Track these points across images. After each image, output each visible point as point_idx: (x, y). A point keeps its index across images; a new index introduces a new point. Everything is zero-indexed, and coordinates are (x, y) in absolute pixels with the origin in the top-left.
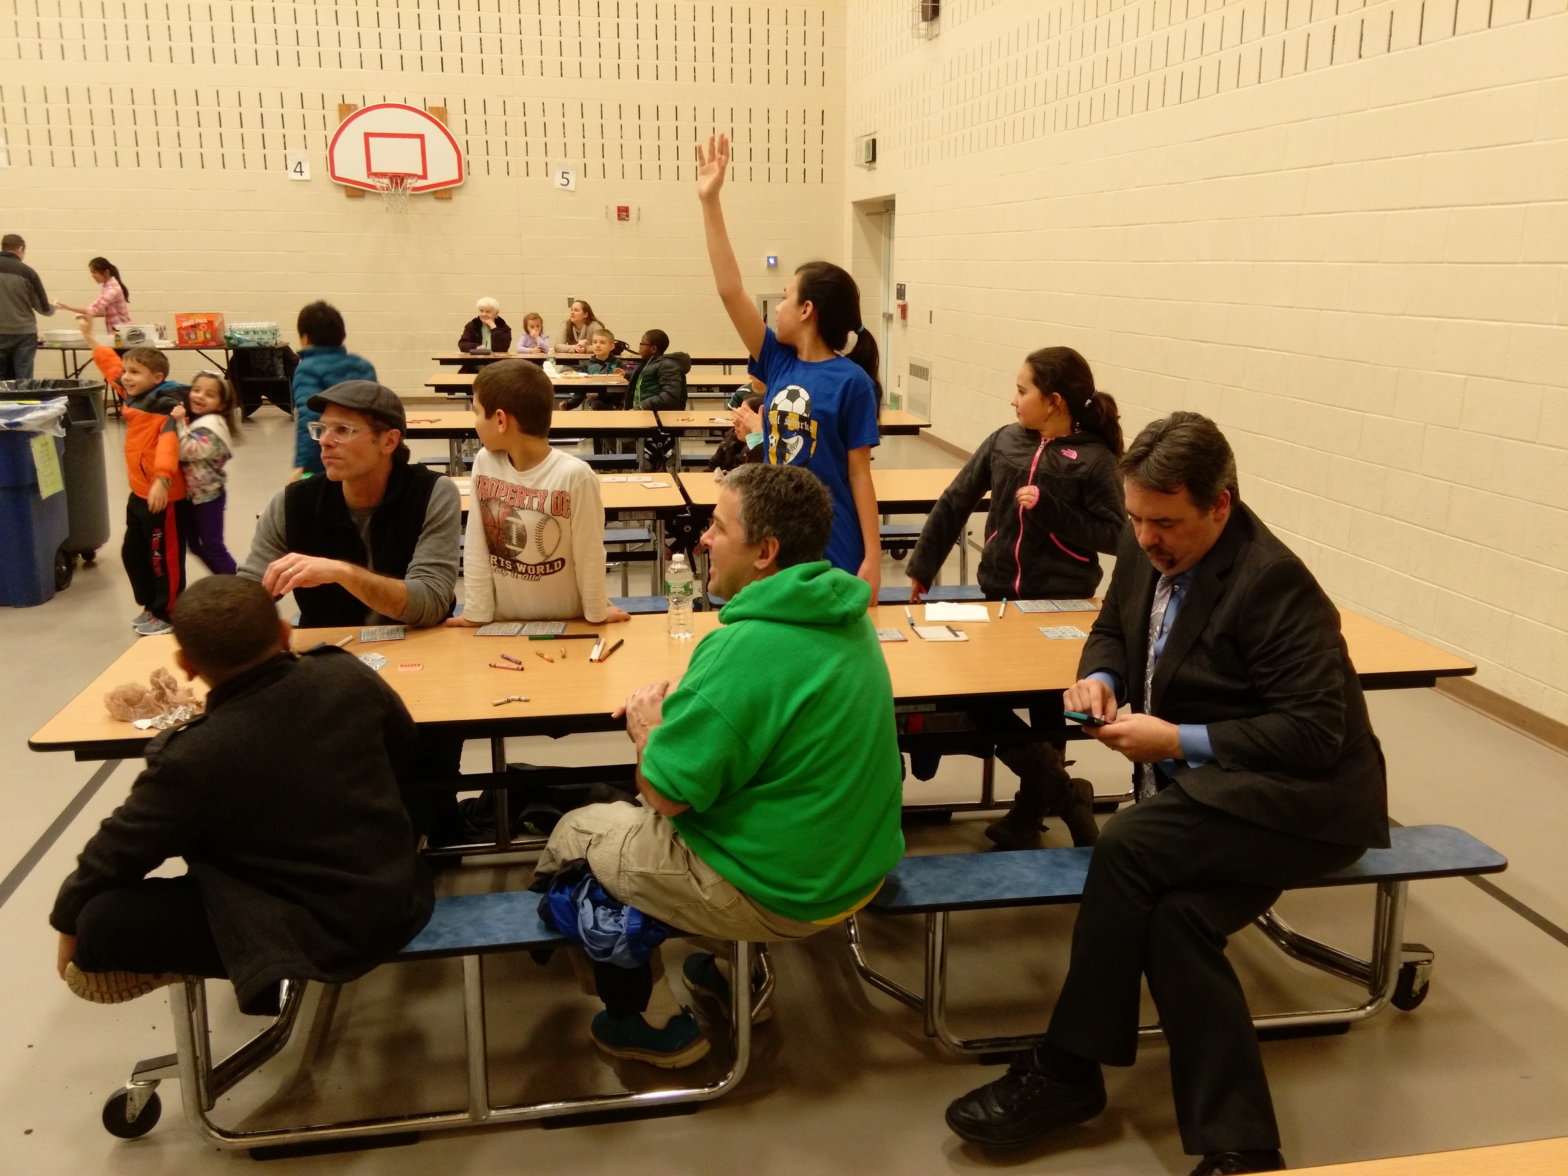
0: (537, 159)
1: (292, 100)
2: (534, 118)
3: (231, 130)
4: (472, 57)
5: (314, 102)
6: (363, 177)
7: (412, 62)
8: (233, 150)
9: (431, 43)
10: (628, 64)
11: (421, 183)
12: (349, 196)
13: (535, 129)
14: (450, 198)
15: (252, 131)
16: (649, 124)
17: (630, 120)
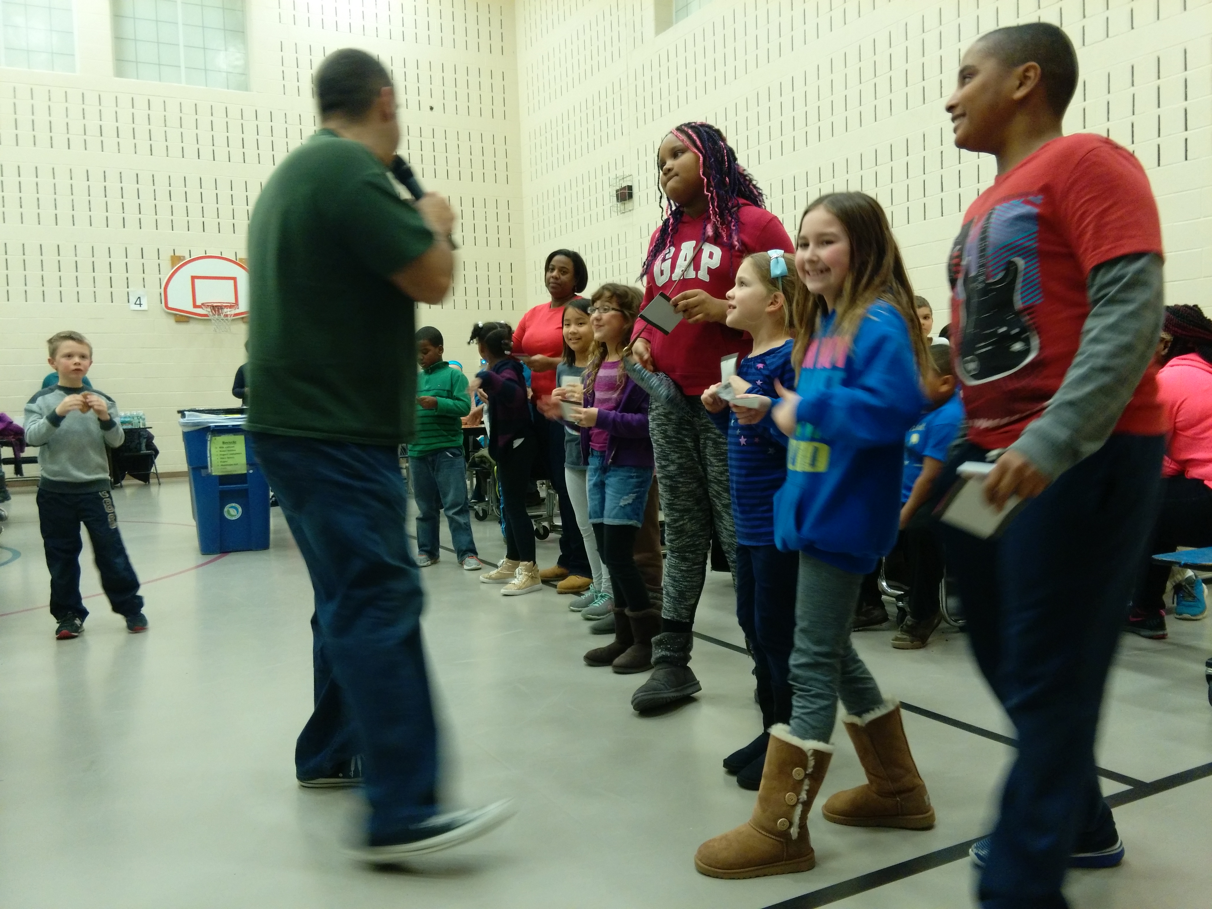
1: (133, 253)
3: (85, 274)
5: (150, 253)
6: (189, 307)
7: (226, 227)
8: (86, 288)
11: (234, 311)
12: (178, 321)
15: (102, 275)
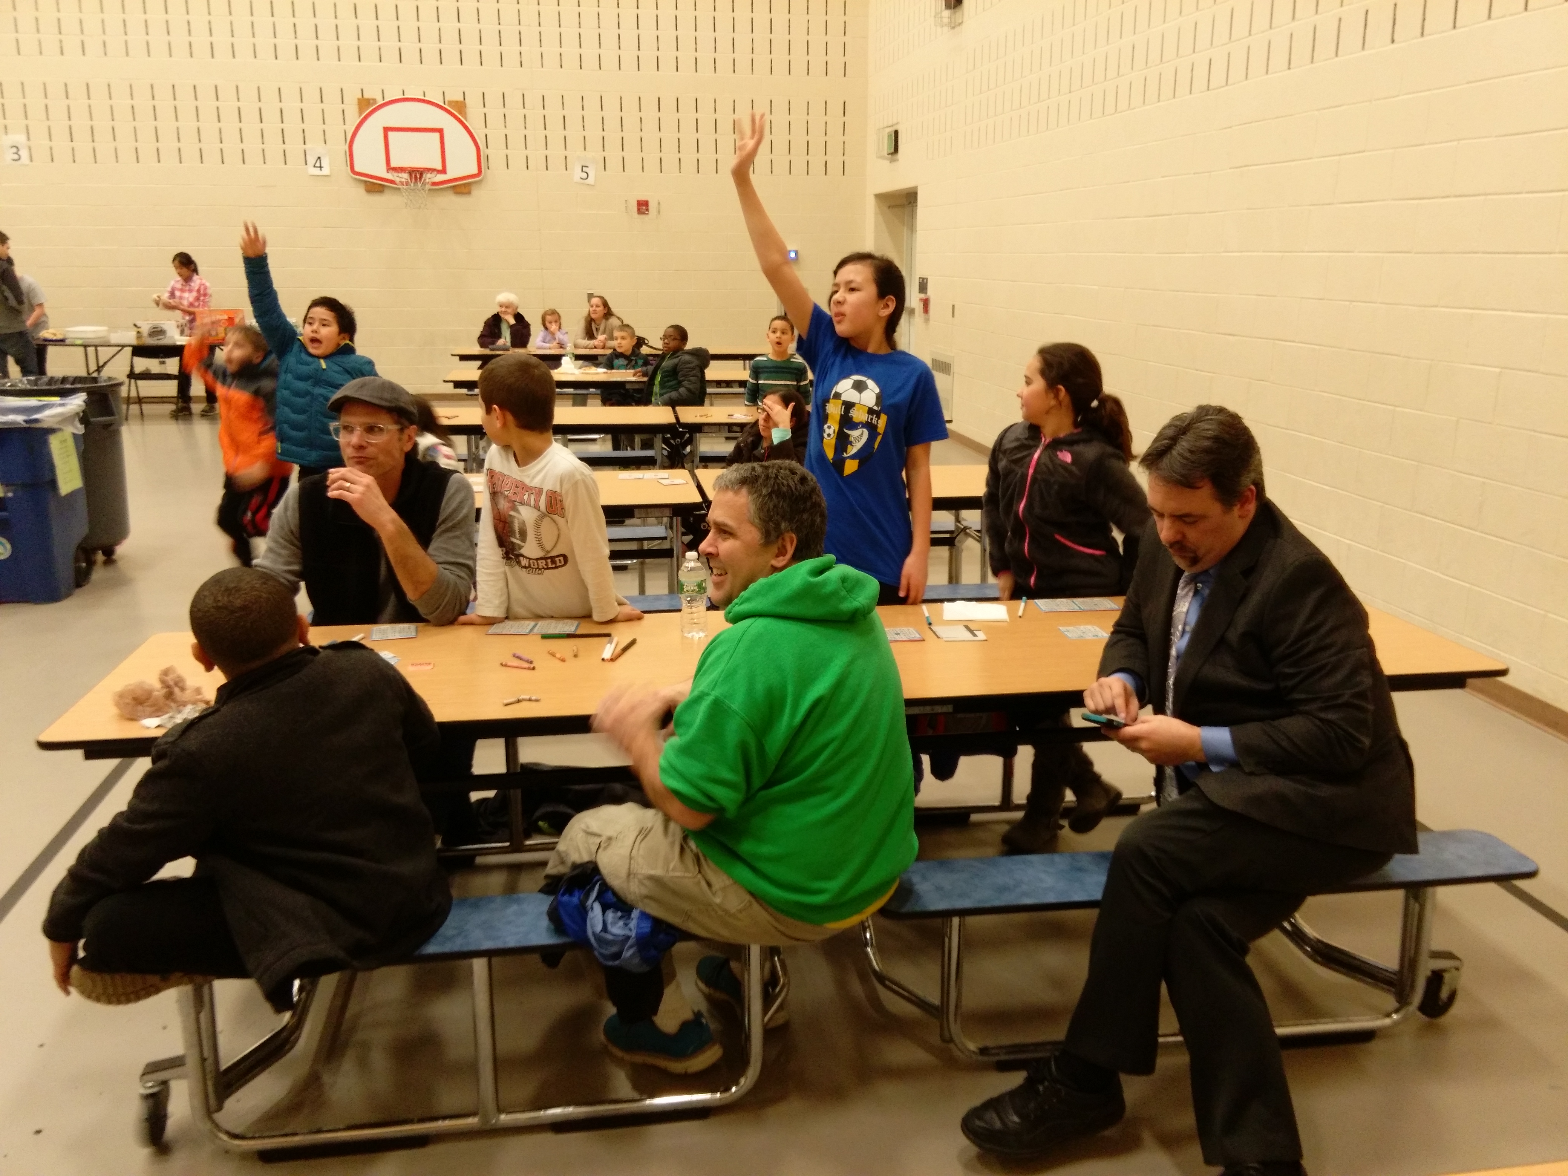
0: (556, 151)
1: (311, 95)
2: (554, 113)
3: (251, 127)
4: (491, 49)
5: (332, 96)
6: (382, 172)
7: (430, 55)
8: (252, 144)
9: (450, 36)
10: (648, 54)
11: (440, 178)
12: (370, 192)
13: (554, 122)
14: (469, 193)
15: (272, 125)
16: (669, 116)
17: (650, 112)
